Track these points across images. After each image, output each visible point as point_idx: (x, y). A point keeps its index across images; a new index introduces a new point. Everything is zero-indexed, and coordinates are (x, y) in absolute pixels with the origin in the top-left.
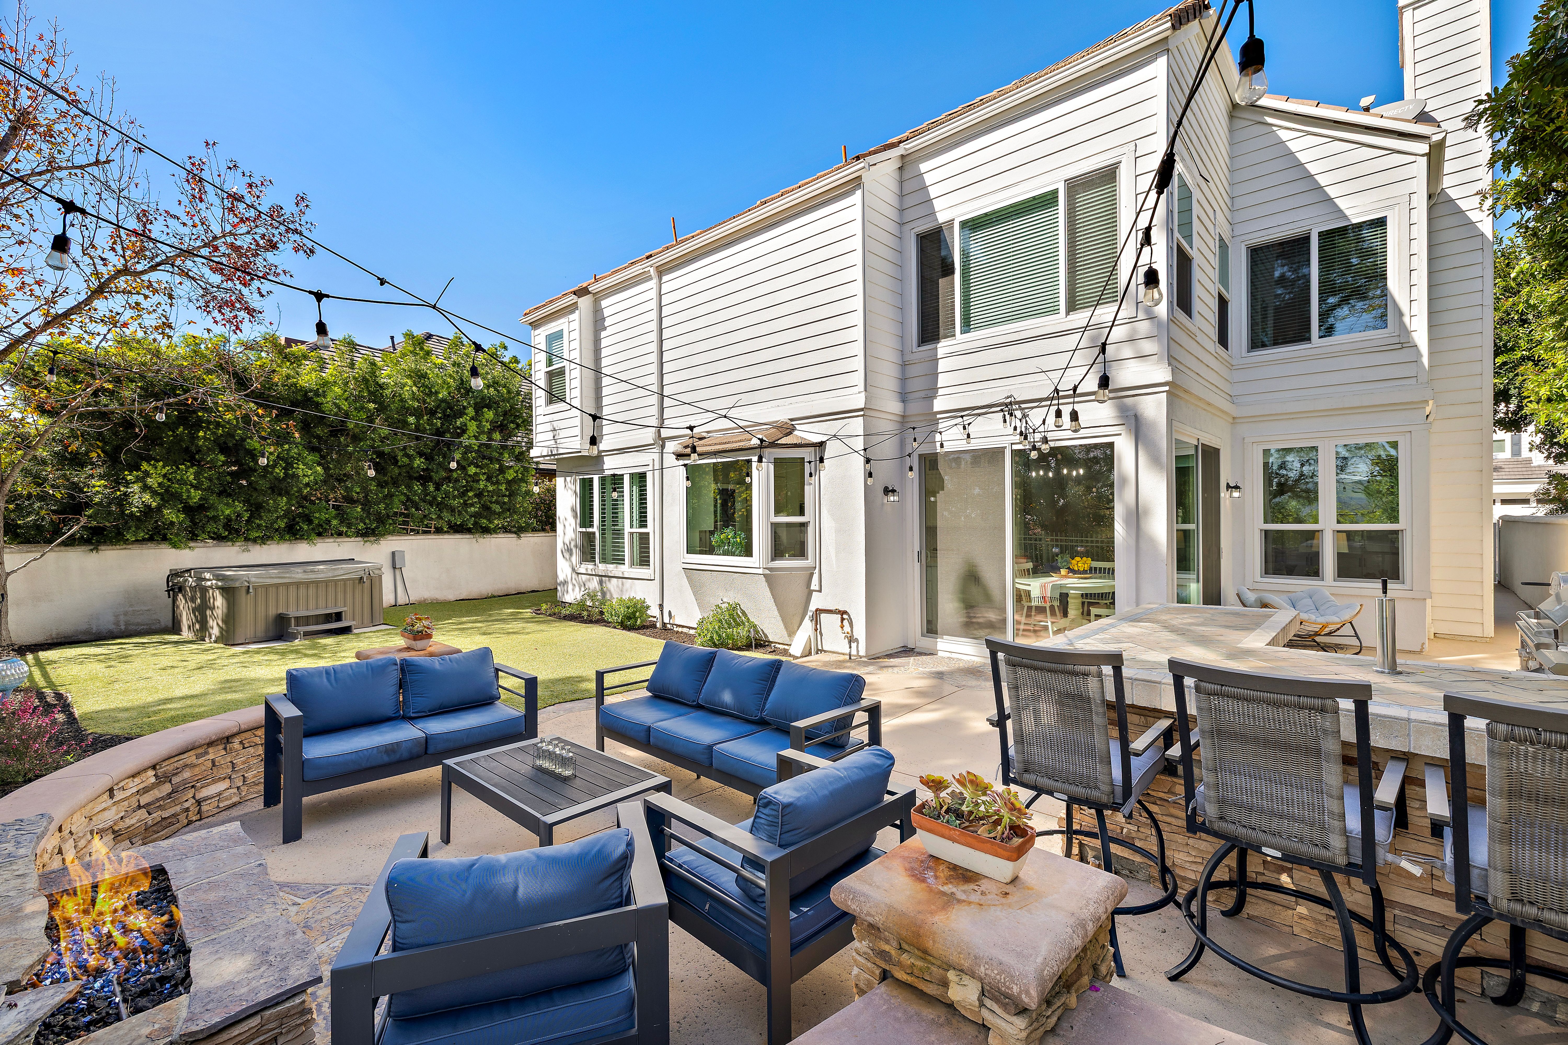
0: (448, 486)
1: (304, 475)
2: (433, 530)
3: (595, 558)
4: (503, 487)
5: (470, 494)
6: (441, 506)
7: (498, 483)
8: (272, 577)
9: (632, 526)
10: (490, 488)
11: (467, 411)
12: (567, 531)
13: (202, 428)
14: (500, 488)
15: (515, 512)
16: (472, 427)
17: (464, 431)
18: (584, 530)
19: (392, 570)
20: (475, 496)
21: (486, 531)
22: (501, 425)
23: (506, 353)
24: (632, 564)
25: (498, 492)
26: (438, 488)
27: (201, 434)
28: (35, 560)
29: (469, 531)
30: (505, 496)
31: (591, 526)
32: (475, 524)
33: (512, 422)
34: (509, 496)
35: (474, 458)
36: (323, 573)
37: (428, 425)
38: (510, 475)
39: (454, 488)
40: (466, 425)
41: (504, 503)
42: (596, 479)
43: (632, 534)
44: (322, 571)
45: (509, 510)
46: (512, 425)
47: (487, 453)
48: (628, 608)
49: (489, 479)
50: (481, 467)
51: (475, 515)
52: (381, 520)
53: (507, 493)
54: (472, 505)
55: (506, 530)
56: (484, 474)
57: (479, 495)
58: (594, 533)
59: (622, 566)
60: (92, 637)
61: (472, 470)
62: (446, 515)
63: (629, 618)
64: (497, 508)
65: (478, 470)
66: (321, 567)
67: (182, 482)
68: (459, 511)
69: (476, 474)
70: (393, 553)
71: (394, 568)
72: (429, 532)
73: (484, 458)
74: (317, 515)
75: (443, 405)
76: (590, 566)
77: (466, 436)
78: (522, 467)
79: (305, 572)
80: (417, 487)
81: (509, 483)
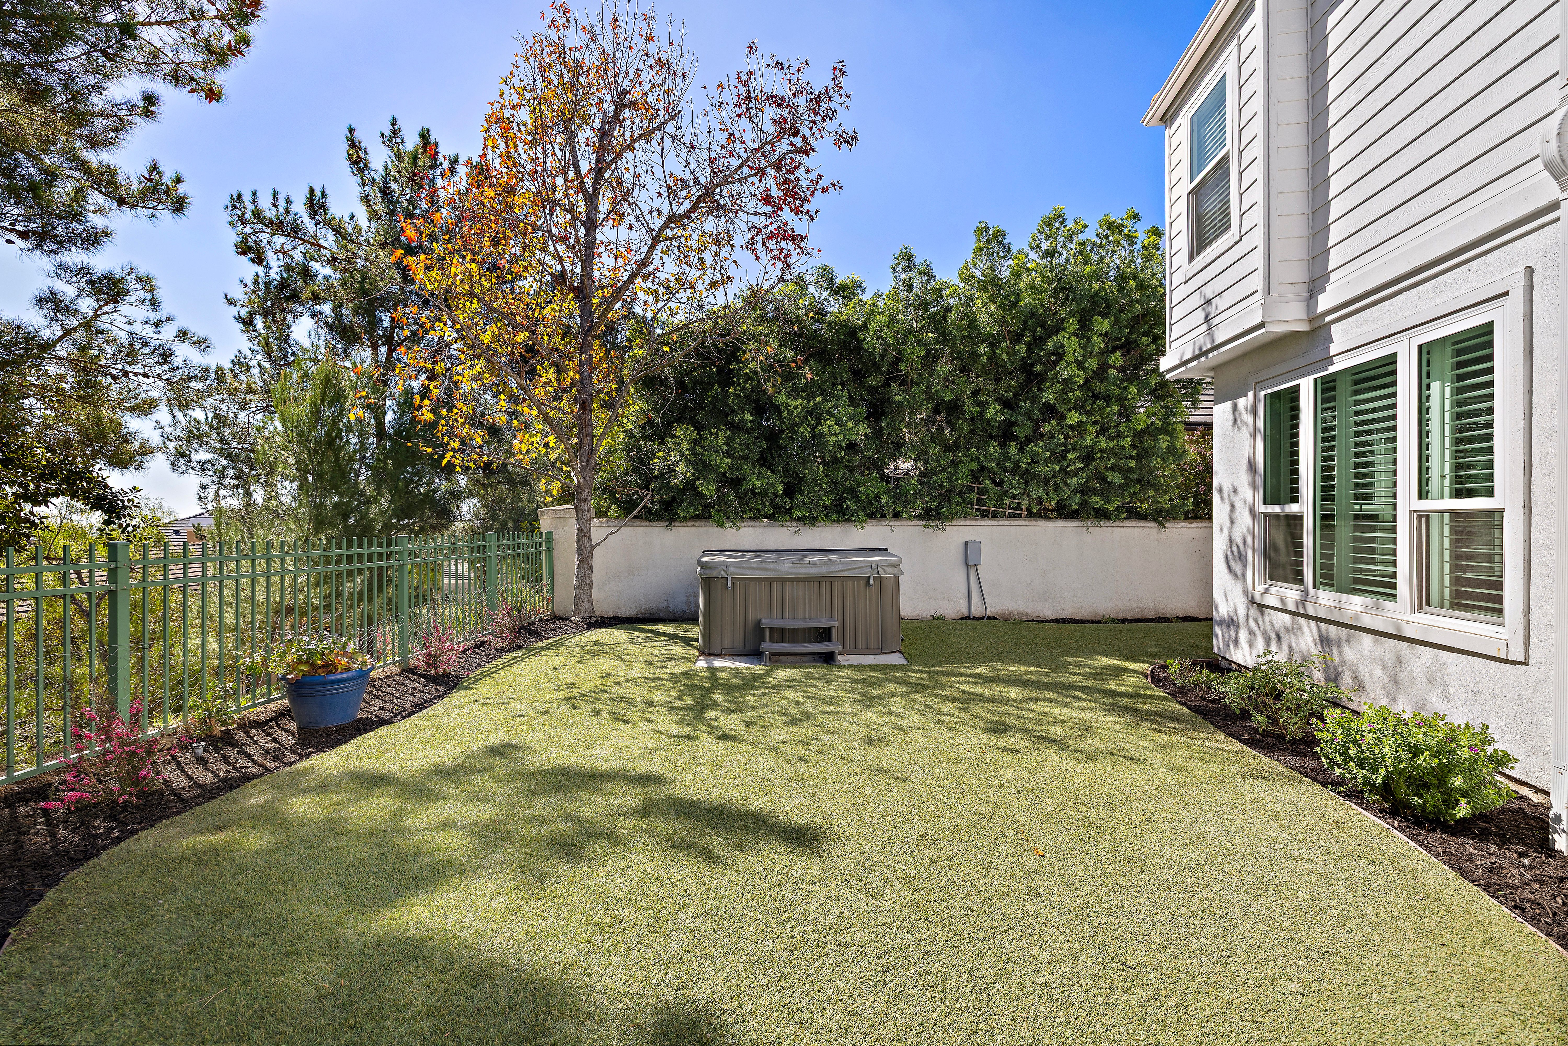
0: (1036, 445)
1: (832, 434)
2: (1024, 512)
3: (1300, 573)
4: (1126, 443)
5: (1071, 456)
6: (1028, 477)
7: (1119, 436)
8: (754, 567)
9: (1423, 494)
10: (1103, 444)
11: (1065, 325)
12: (1237, 516)
13: (733, 384)
14: (1121, 443)
15: (1150, 485)
16: (1073, 346)
17: (1060, 356)
18: (1277, 509)
19: (964, 568)
20: (1081, 458)
21: (1103, 515)
22: (1128, 343)
23: (1137, 225)
24: (1423, 601)
25: (1117, 451)
26: (1021, 450)
27: (731, 390)
28: (612, 533)
29: (1074, 515)
30: (1132, 457)
31: (1295, 500)
32: (1084, 504)
33: (1146, 334)
34: (1139, 458)
35: (1078, 398)
36: (817, 566)
37: (1007, 353)
38: (1140, 421)
39: (1046, 449)
40: (1062, 346)
41: (1130, 470)
42: (1307, 387)
43: (1423, 516)
44: (814, 564)
45: (1139, 481)
46: (1144, 339)
47: (1099, 388)
48: (1416, 751)
49: (1103, 431)
50: (1089, 413)
51: (1084, 490)
52: (946, 496)
53: (1135, 453)
54: (1076, 474)
55: (1134, 514)
56: (1095, 423)
57: (1088, 458)
58: (1298, 518)
59: (1388, 604)
60: (670, 616)
61: (1073, 417)
62: (1036, 491)
63: (1419, 784)
64: (1116, 478)
65: (1084, 418)
66: (821, 557)
67: (714, 448)
68: (1056, 484)
69: (1080, 423)
70: (966, 544)
71: (967, 565)
72: (1019, 516)
73: (1095, 397)
74: (863, 489)
75: (1031, 322)
76: (1292, 594)
77: (1063, 363)
78: (1162, 407)
79: (792, 563)
80: (993, 448)
81: (1140, 435)
